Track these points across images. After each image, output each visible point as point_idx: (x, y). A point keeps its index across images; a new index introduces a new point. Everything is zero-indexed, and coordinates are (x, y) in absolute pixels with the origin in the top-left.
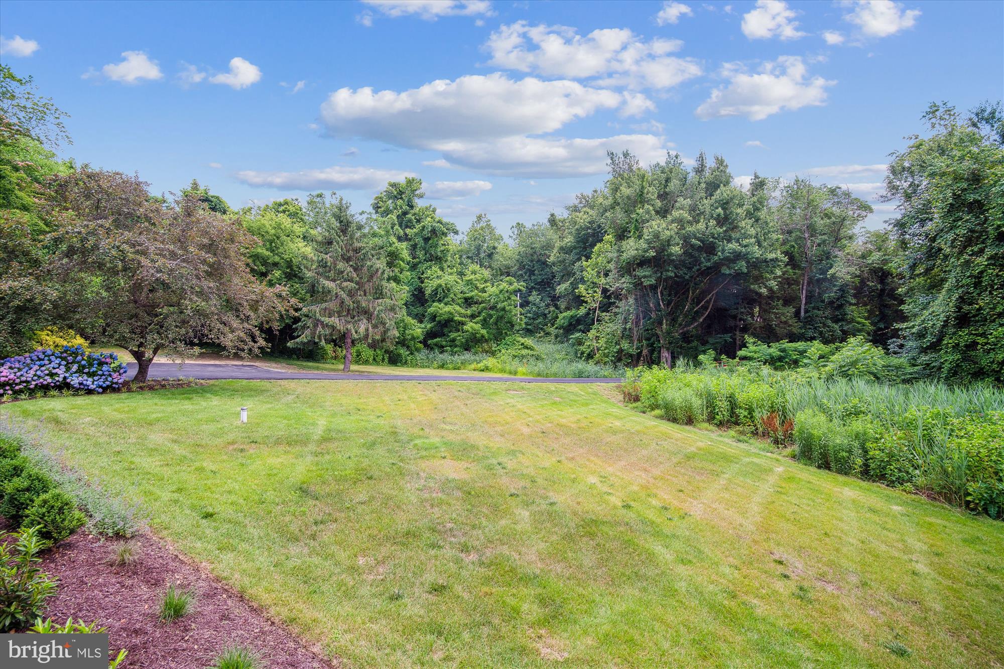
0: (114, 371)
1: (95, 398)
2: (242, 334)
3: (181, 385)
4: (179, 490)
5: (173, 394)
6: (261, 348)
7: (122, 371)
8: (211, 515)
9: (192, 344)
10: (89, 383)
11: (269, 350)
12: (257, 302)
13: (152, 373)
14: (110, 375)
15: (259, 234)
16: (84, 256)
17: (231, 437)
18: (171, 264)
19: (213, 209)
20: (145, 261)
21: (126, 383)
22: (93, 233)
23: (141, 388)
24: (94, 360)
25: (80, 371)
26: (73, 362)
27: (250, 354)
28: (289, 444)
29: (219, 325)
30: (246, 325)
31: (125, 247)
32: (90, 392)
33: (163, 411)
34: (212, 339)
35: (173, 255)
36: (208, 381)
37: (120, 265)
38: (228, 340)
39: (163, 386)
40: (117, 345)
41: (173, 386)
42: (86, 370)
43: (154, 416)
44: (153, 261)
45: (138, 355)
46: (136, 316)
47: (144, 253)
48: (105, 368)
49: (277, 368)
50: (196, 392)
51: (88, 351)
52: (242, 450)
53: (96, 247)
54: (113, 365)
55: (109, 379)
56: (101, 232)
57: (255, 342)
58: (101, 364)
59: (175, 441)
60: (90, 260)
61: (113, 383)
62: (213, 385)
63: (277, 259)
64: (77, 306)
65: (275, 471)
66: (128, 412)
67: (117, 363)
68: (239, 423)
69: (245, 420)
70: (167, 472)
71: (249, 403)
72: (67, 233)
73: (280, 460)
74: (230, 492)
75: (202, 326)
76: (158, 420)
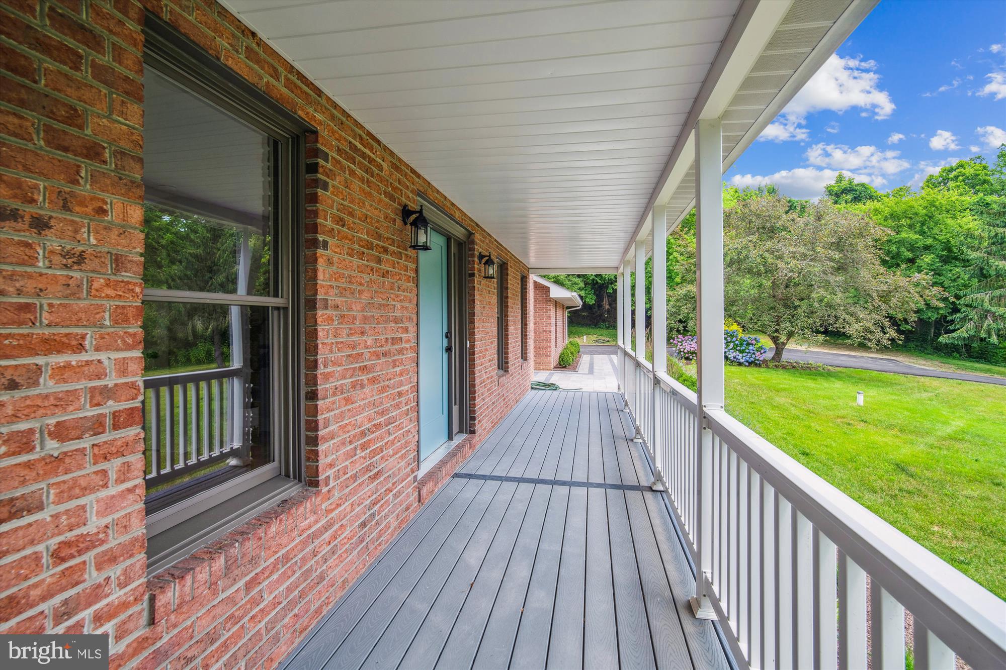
0: (757, 351)
1: (743, 368)
2: (869, 325)
3: (810, 368)
4: (788, 434)
5: (801, 374)
6: (892, 340)
7: (762, 351)
8: (807, 454)
9: (818, 332)
10: (740, 357)
11: (901, 342)
12: (890, 292)
13: (785, 356)
14: (754, 354)
15: (906, 217)
16: (739, 265)
17: (842, 413)
18: (800, 264)
19: (857, 199)
20: (781, 264)
21: (765, 361)
22: (746, 247)
23: (776, 366)
24: (744, 341)
25: (734, 348)
26: (730, 342)
27: (877, 345)
28: (902, 430)
29: (844, 316)
30: (874, 316)
31: (767, 255)
32: (740, 364)
33: (789, 384)
34: (837, 328)
35: (804, 256)
36: (836, 368)
37: (762, 269)
38: (853, 329)
39: (794, 367)
40: (760, 331)
41: (802, 368)
42: (738, 348)
43: (781, 386)
44: (787, 263)
45: (775, 340)
46: (773, 308)
47: (780, 258)
48: (751, 347)
49: (924, 365)
50: (822, 375)
51: (740, 335)
52: (849, 424)
53: (747, 257)
54: (756, 346)
55: (753, 356)
56: (751, 245)
57: (885, 333)
58: (748, 344)
59: (794, 406)
60: (743, 267)
61: (756, 360)
62: (840, 372)
63: (929, 241)
64: (734, 301)
65: (876, 446)
66: (764, 380)
67: (760, 345)
68: (854, 404)
69: (862, 404)
70: (782, 421)
71: (873, 392)
72: (729, 250)
73: (884, 439)
74: (827, 446)
75: (829, 316)
76: (784, 390)
